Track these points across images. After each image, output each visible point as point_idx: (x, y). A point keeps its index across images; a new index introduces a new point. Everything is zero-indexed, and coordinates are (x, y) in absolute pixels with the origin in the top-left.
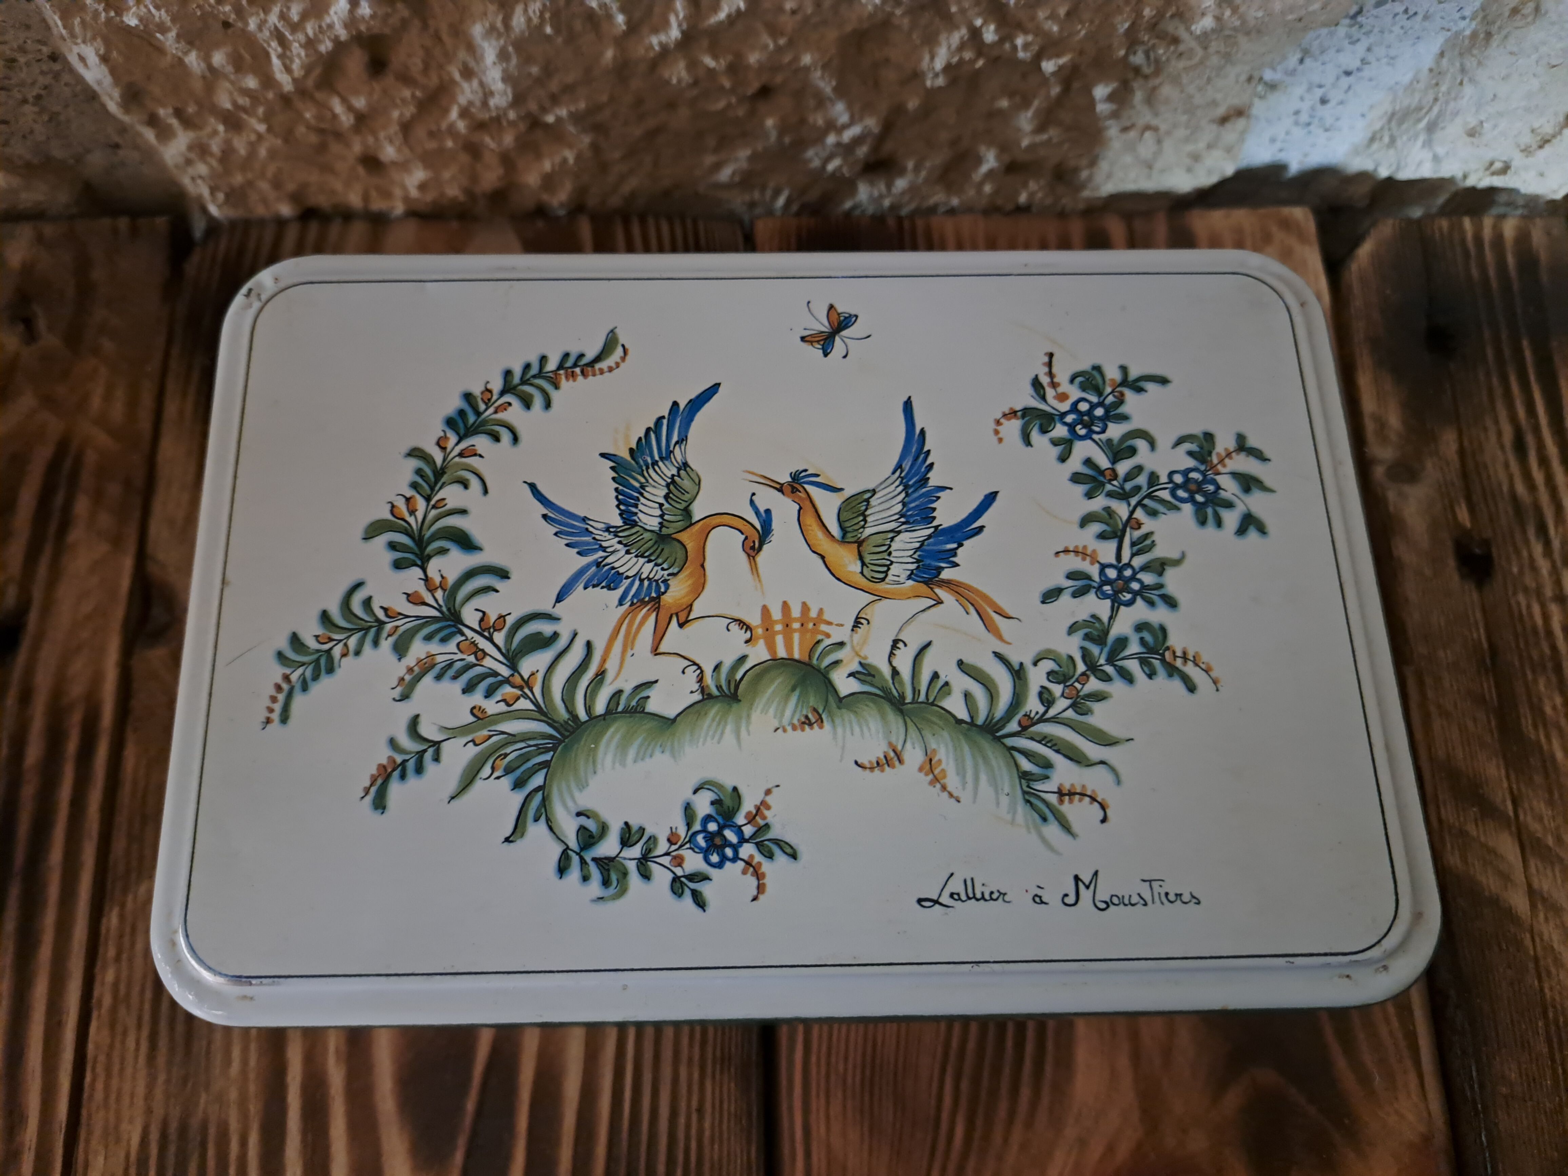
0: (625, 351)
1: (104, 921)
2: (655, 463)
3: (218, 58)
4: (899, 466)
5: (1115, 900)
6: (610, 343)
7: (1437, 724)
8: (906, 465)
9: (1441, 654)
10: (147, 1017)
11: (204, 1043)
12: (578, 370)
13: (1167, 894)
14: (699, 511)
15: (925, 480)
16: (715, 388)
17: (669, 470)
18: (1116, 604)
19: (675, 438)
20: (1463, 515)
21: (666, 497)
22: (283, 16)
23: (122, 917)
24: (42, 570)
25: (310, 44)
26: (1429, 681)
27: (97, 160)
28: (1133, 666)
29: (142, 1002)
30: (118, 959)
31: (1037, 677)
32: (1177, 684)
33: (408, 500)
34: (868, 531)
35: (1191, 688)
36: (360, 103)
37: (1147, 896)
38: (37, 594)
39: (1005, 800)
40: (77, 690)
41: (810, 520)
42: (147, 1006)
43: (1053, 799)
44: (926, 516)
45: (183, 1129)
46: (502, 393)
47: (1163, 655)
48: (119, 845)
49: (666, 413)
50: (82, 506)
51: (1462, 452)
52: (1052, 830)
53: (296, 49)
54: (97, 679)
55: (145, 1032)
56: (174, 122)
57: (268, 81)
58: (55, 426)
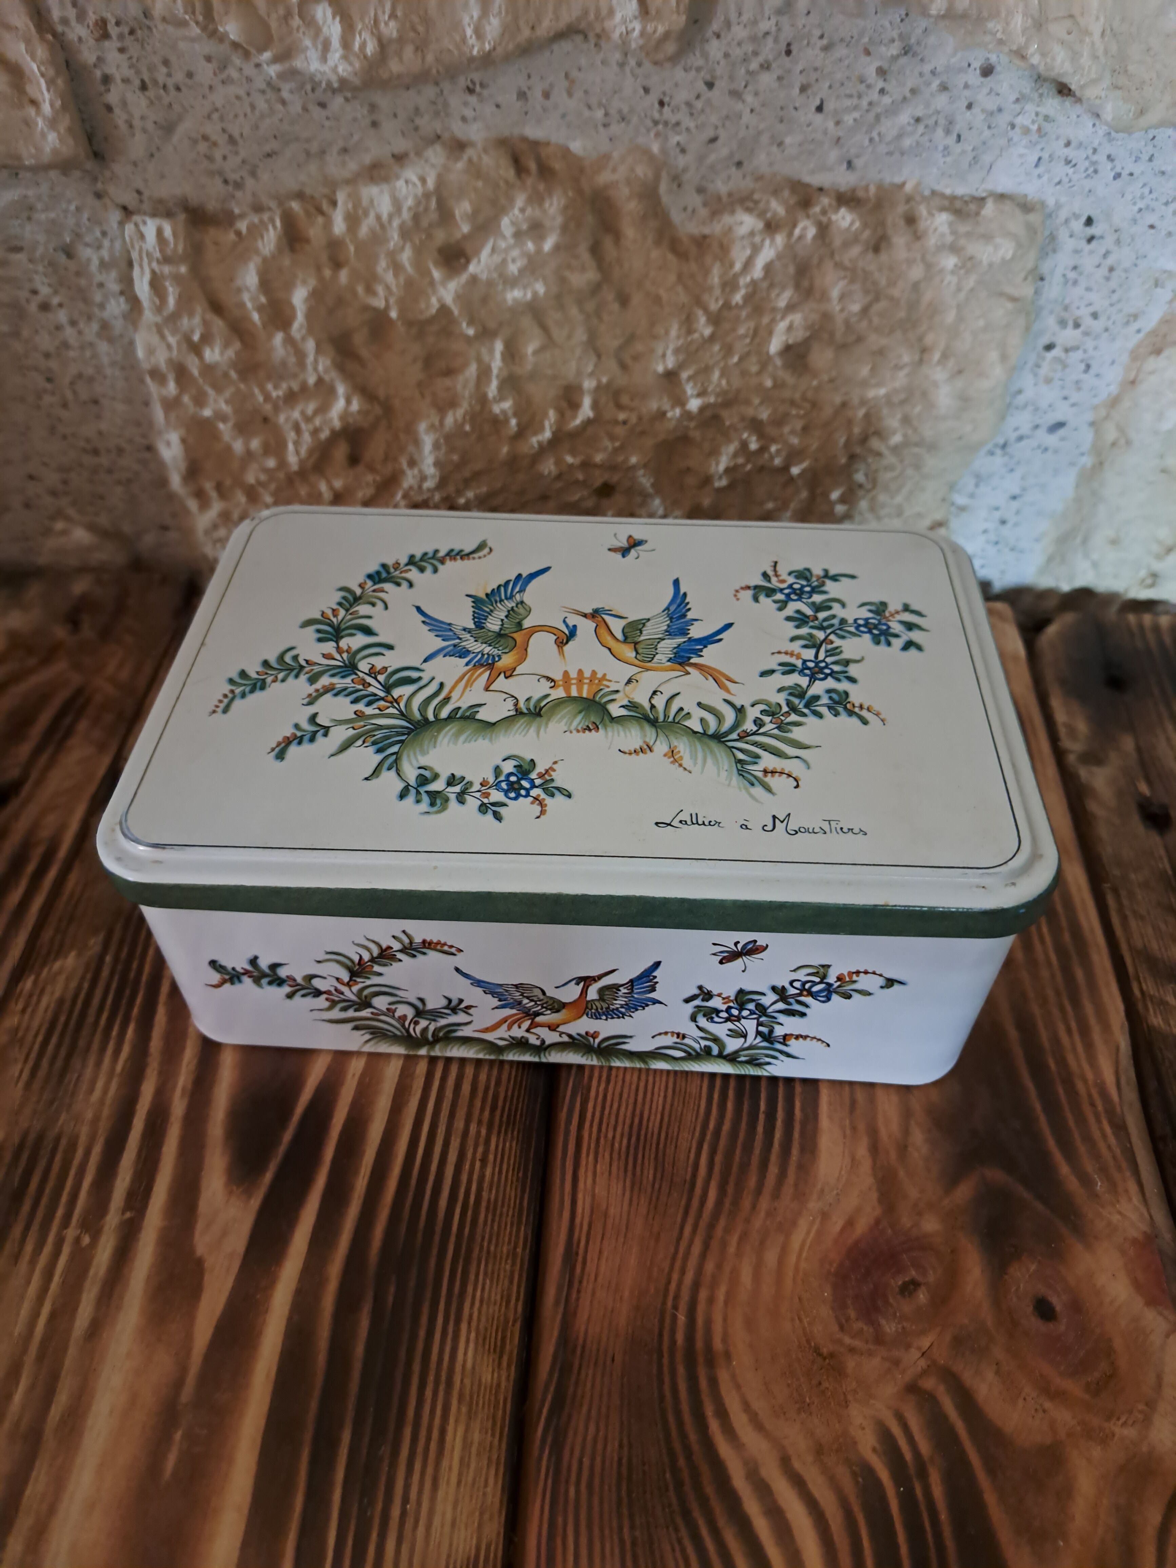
0: (491, 550)
1: (20, 985)
2: (501, 601)
3: (255, 444)
4: (667, 609)
5: (802, 830)
6: (482, 546)
7: (1133, 924)
8: (672, 608)
9: (1133, 876)
10: (33, 1055)
11: (76, 1075)
12: (458, 557)
13: (842, 829)
14: (527, 624)
15: (684, 616)
16: (548, 569)
17: (510, 604)
18: (813, 678)
19: (517, 589)
20: (1144, 788)
21: (507, 617)
22: (303, 413)
23: (35, 983)
24: (43, 759)
25: (315, 432)
26: (1123, 893)
27: (149, 540)
28: (824, 710)
29: (34, 1043)
30: (24, 1011)
31: (753, 713)
32: (854, 720)
33: (334, 610)
34: (642, 638)
35: (865, 722)
36: (338, 484)
37: (827, 829)
38: (34, 775)
39: (724, 774)
40: (45, 833)
41: (603, 631)
42: (36, 1047)
43: (760, 775)
44: (684, 632)
45: (40, 1138)
46: (407, 565)
47: (845, 705)
48: (47, 935)
49: (513, 578)
50: (83, 726)
51: (1139, 749)
52: (758, 791)
53: (307, 438)
54: (62, 827)
55: (31, 1063)
56: (214, 494)
57: (282, 463)
58: (77, 679)
